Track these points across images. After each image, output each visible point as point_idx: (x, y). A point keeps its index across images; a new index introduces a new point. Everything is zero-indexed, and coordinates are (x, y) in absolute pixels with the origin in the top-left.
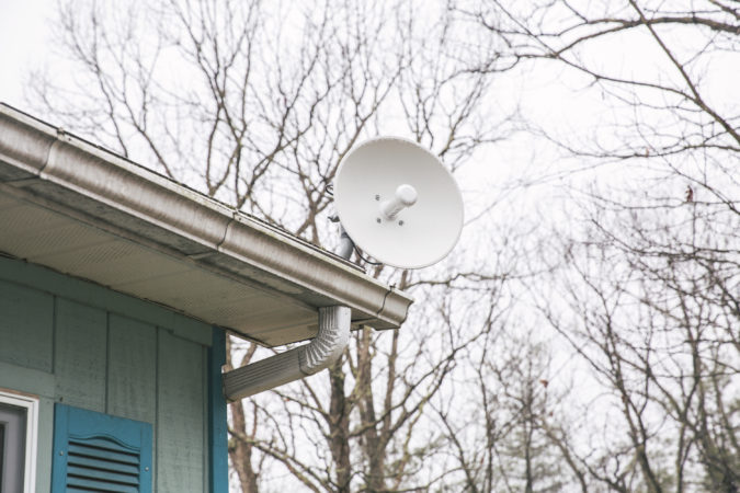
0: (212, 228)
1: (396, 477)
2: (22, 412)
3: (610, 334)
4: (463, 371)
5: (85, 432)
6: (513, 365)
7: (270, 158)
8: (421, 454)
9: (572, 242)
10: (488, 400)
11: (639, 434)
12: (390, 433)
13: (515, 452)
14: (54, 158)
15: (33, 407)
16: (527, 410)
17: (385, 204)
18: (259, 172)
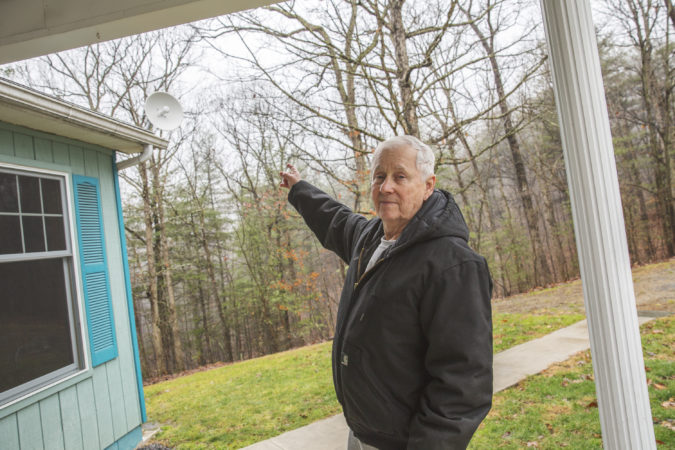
0: (114, 127)
1: (164, 181)
2: (64, 177)
3: (235, 130)
4: (185, 145)
5: (81, 181)
6: (203, 141)
7: (110, 67)
8: (172, 173)
9: (222, 100)
10: (195, 155)
11: (245, 165)
12: (160, 166)
13: (204, 171)
14: (71, 113)
15: (67, 176)
16: (208, 158)
17: (160, 111)
18: (107, 73)
